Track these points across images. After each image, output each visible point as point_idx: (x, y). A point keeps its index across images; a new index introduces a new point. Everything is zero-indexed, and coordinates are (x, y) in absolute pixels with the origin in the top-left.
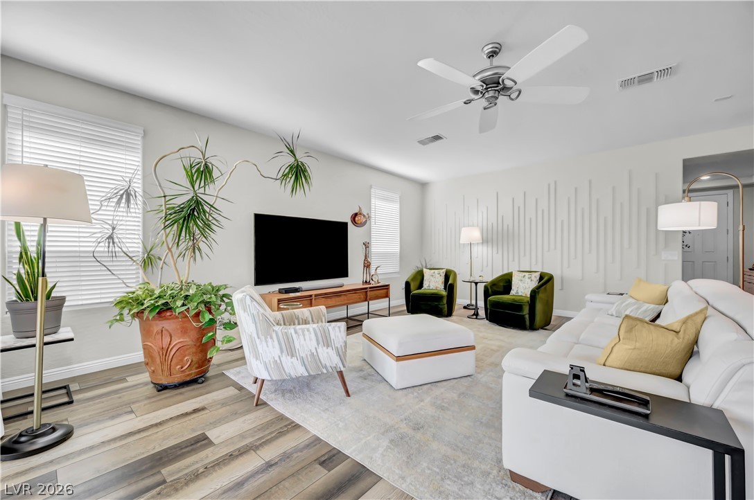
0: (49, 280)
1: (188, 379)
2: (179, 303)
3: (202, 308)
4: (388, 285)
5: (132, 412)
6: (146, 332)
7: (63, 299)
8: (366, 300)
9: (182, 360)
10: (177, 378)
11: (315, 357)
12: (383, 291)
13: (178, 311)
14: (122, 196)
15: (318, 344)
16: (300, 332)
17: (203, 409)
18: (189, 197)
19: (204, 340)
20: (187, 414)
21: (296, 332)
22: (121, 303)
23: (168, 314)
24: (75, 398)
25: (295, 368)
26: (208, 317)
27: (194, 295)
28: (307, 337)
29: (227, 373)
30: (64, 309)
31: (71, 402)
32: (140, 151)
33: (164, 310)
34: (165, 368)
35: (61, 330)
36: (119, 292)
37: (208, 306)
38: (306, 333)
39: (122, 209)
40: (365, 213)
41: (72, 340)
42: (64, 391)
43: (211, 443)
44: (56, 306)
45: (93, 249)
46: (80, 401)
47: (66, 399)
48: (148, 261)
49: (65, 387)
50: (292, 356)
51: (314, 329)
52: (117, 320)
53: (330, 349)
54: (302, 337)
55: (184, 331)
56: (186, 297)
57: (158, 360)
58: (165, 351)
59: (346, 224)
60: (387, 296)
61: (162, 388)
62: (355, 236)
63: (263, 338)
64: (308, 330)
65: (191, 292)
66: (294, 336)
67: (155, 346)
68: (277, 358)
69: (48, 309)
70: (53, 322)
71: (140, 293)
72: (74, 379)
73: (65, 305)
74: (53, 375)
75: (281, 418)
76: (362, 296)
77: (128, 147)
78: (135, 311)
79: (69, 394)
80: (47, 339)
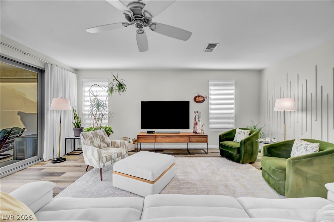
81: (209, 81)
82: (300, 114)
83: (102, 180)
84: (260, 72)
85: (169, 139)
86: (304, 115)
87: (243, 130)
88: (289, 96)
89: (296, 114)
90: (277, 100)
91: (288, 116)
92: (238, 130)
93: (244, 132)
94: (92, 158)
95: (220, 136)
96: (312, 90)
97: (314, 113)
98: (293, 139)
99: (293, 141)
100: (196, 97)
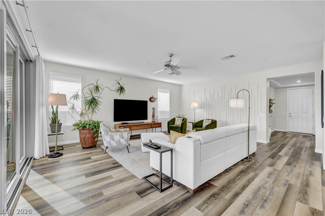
0: (58, 118)
1: (90, 146)
2: (88, 126)
3: (94, 127)
4: (161, 123)
5: (76, 152)
6: (80, 133)
7: (61, 124)
8: (152, 128)
9: (89, 141)
10: (87, 146)
11: (119, 141)
12: (159, 125)
13: (87, 128)
14: (75, 97)
15: (120, 138)
16: (115, 134)
17: (92, 153)
18: (91, 97)
19: (94, 136)
20: (88, 154)
21: (114, 134)
22: (74, 125)
23: (85, 128)
24: (64, 149)
25: (114, 144)
26: (95, 130)
27: (92, 124)
28: (117, 136)
29: (101, 146)
30: (62, 126)
31: (63, 149)
32: (81, 83)
33: (84, 127)
34: (84, 143)
35: (61, 131)
36: (74, 123)
37: (95, 127)
38: (117, 135)
39: (75, 100)
40: (155, 97)
41: (63, 134)
42: (62, 147)
43: (91, 159)
44: (60, 125)
45: (68, 110)
46: (65, 149)
47: (62, 149)
48: (82, 114)
49: (62, 146)
50: (113, 141)
51: (119, 134)
52: (74, 130)
53: (123, 139)
54: (116, 136)
55: (89, 133)
56: (90, 124)
57: (83, 141)
58: (85, 138)
59: (147, 102)
60: (160, 126)
61: (84, 148)
62: (150, 106)
63: (106, 135)
64: (117, 134)
65: (91, 123)
66: (114, 135)
67: (82, 137)
68: (109, 141)
69: (58, 126)
70: (59, 130)
71: (79, 123)
72: (64, 145)
73: (62, 125)
74: (59, 144)
75: (109, 156)
76: (150, 127)
77: (77, 82)
78: (78, 127)
79: (63, 148)
80: (58, 133)
81: (157, 88)
82: (199, 110)
83: (129, 153)
84: (181, 86)
85: (140, 127)
86: (201, 110)
87: (179, 118)
88: (196, 101)
89: (198, 110)
90: (192, 103)
91: (196, 110)
92: (176, 119)
93: (180, 119)
94: (112, 142)
95: (168, 122)
96: (203, 99)
97: (204, 109)
98: (203, 119)
99: (203, 120)
100: (151, 98)
